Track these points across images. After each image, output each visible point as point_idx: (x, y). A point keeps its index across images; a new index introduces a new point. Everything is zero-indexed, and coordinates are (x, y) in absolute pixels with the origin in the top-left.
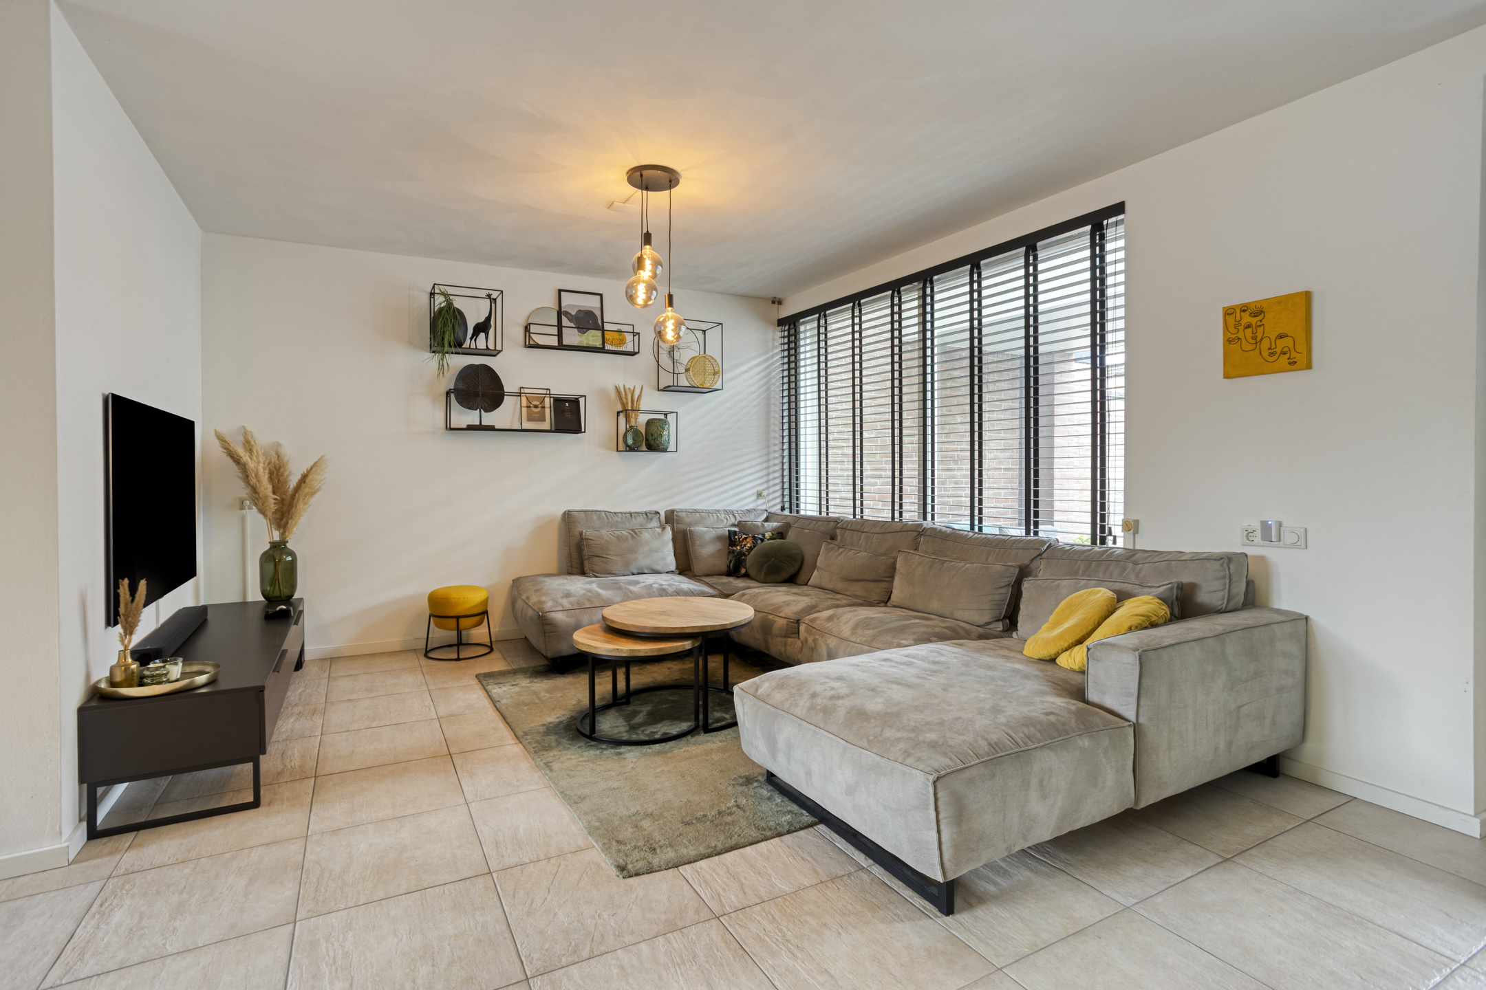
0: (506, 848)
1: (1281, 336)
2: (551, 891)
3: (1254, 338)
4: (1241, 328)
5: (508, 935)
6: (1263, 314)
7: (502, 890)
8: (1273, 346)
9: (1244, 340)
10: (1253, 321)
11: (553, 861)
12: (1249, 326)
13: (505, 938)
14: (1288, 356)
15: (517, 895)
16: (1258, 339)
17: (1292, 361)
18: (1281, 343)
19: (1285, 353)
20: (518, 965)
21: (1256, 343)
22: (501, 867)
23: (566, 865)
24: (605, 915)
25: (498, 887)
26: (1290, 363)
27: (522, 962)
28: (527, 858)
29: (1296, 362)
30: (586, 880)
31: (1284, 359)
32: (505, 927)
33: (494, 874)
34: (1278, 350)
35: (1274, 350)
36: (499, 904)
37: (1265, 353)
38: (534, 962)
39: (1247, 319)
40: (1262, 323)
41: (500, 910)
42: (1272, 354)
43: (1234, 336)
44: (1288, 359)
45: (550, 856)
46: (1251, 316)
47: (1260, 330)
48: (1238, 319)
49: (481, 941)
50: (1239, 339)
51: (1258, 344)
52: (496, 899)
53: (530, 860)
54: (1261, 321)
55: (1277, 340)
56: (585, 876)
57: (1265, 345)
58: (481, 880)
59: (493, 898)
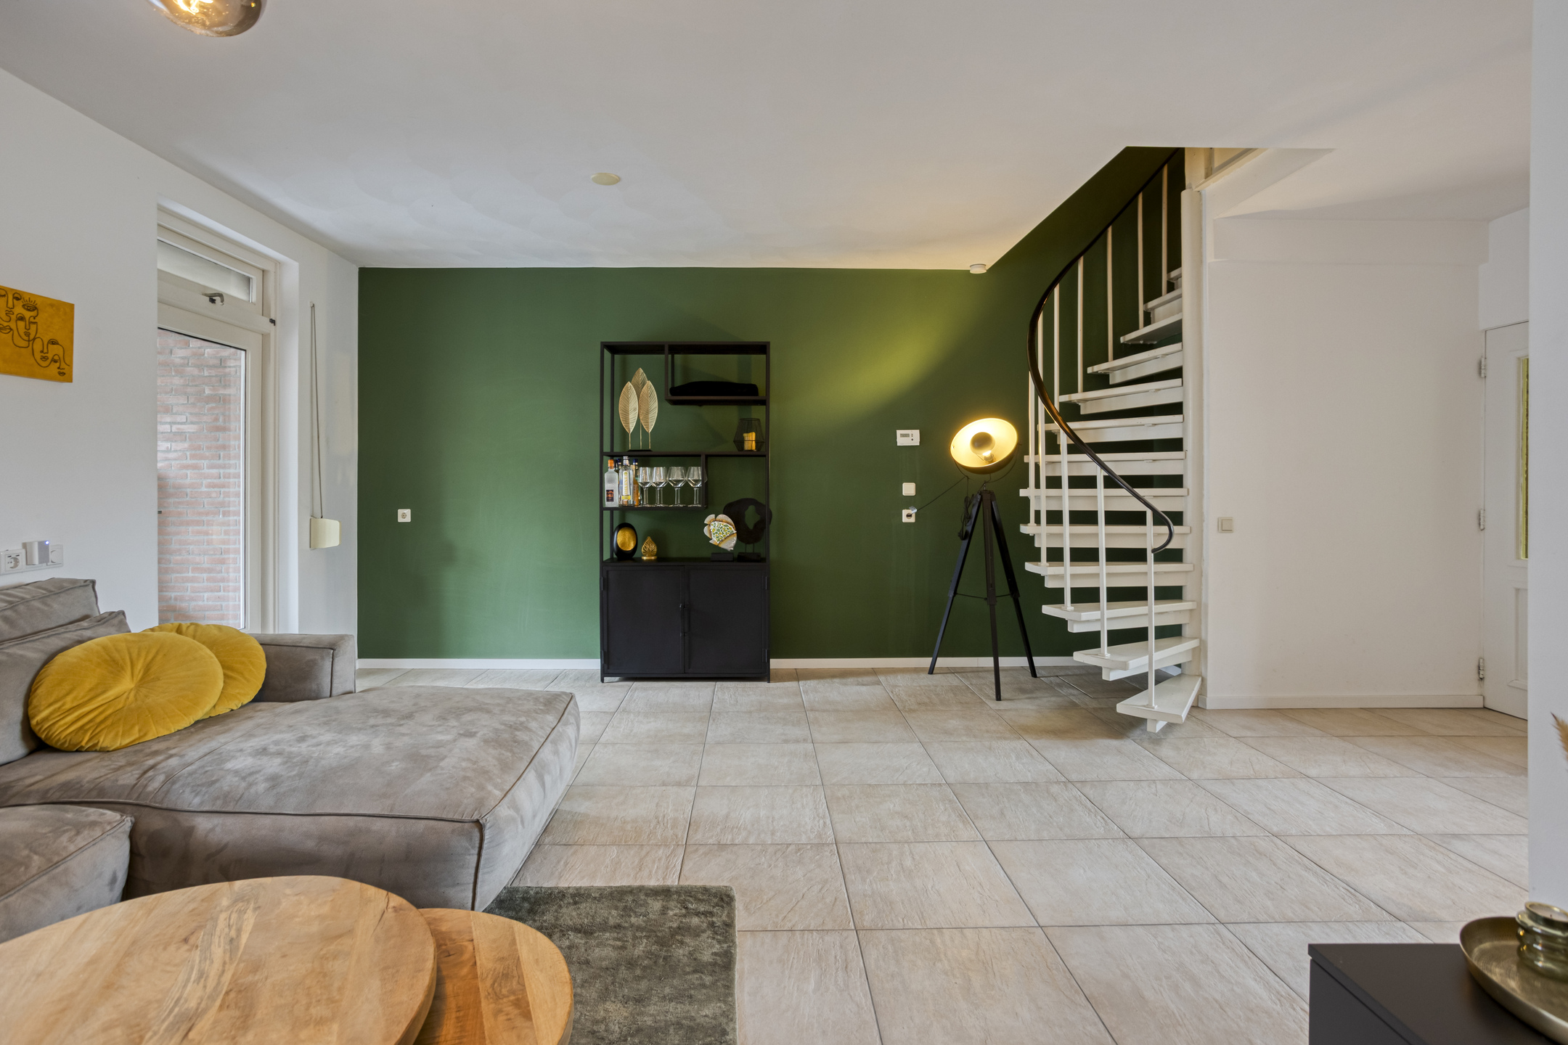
0: (836, 957)
1: (53, 342)
2: (801, 895)
3: (28, 334)
4: (14, 317)
5: (846, 871)
6: (36, 311)
7: (846, 907)
8: (45, 351)
9: (16, 333)
10: (27, 314)
11: (788, 926)
12: (22, 318)
13: (848, 869)
14: (58, 364)
15: (833, 899)
16: (32, 337)
17: (62, 371)
18: (53, 350)
19: (56, 361)
20: (841, 852)
21: (29, 341)
22: (845, 934)
23: (777, 916)
24: (765, 866)
25: (850, 912)
26: (60, 373)
27: (838, 852)
28: (814, 937)
29: (65, 374)
30: (765, 897)
31: (54, 366)
32: (848, 876)
33: (853, 928)
34: (50, 355)
35: (46, 355)
36: (851, 896)
37: (38, 356)
38: (829, 851)
39: (19, 310)
40: (34, 321)
41: (850, 891)
42: (45, 359)
43: (5, 324)
44: (59, 368)
45: (790, 933)
46: (24, 308)
47: (33, 327)
48: (10, 305)
49: (867, 872)
50: (11, 329)
51: (31, 343)
52: (853, 901)
53: (812, 933)
54: (34, 318)
55: (49, 345)
56: (765, 901)
57: (38, 346)
58: (867, 924)
59: (855, 902)
